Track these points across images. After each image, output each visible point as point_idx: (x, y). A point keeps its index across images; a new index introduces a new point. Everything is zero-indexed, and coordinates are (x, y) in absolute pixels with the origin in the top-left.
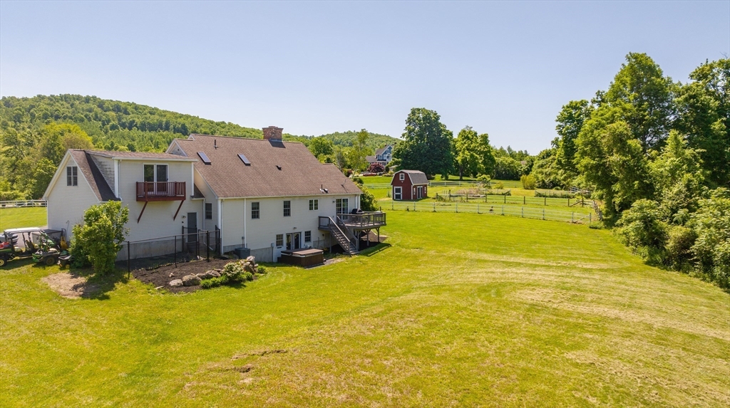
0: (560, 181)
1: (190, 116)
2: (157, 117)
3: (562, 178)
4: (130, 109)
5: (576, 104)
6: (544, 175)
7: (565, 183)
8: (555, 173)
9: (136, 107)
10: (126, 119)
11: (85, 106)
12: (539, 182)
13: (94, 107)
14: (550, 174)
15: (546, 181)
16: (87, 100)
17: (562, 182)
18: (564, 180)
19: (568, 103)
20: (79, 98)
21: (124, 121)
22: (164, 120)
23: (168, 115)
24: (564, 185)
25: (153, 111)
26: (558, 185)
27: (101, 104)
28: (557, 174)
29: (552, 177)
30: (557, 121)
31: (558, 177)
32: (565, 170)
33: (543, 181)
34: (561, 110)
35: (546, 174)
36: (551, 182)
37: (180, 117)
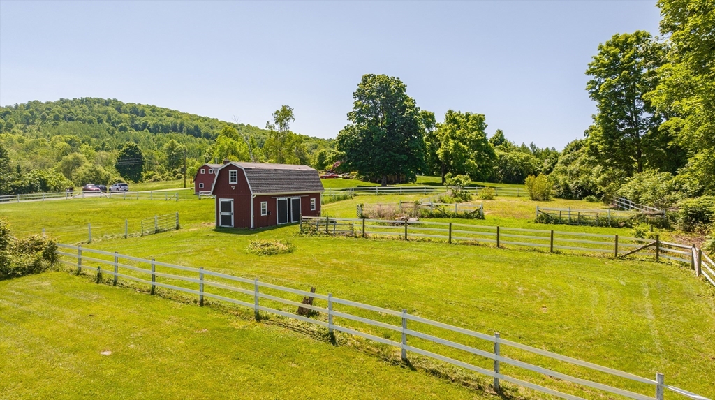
0: (594, 186)
1: (209, 119)
2: (172, 119)
3: (599, 180)
4: (147, 111)
5: (627, 39)
6: (567, 177)
7: (604, 189)
8: (586, 172)
9: (154, 109)
10: (140, 120)
11: (103, 109)
12: (559, 187)
13: (111, 109)
14: (578, 175)
15: (571, 185)
16: (107, 103)
17: (599, 187)
18: (604, 183)
19: (610, 39)
20: (99, 101)
21: (136, 123)
22: (179, 121)
23: (185, 117)
24: (602, 193)
25: (170, 114)
26: (591, 193)
27: (119, 107)
28: (591, 174)
29: (581, 179)
30: (588, 73)
31: (592, 179)
32: (606, 165)
33: (566, 186)
34: (597, 53)
35: (571, 174)
36: (580, 188)
37: (198, 119)
